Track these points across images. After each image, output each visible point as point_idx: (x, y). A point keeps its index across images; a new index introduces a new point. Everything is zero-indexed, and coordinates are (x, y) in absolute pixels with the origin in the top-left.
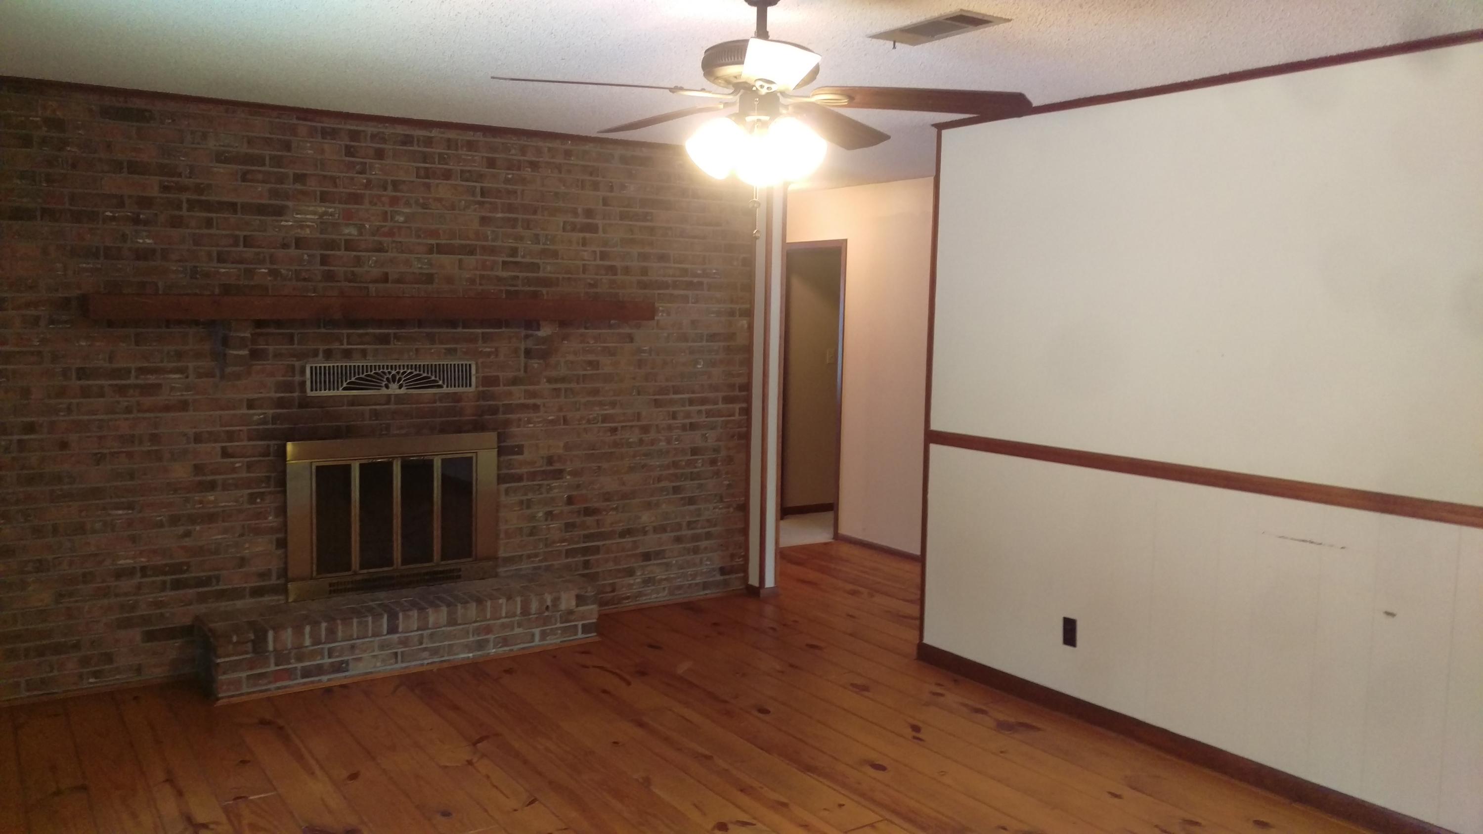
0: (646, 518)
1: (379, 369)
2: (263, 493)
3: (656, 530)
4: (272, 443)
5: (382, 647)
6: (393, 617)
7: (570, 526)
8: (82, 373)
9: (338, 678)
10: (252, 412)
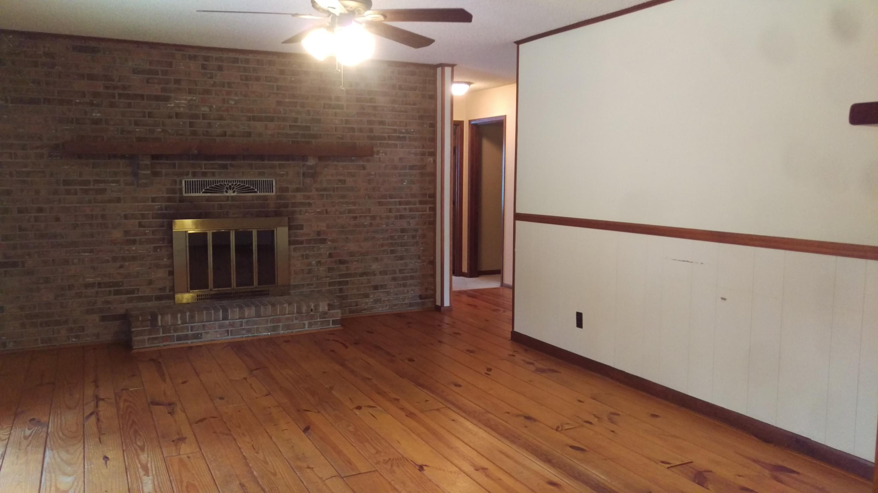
0: (375, 266)
1: (222, 182)
2: (160, 247)
3: (381, 273)
4: (165, 220)
5: (221, 327)
6: (225, 311)
7: (330, 270)
8: (66, 183)
9: (195, 342)
10: (154, 204)
